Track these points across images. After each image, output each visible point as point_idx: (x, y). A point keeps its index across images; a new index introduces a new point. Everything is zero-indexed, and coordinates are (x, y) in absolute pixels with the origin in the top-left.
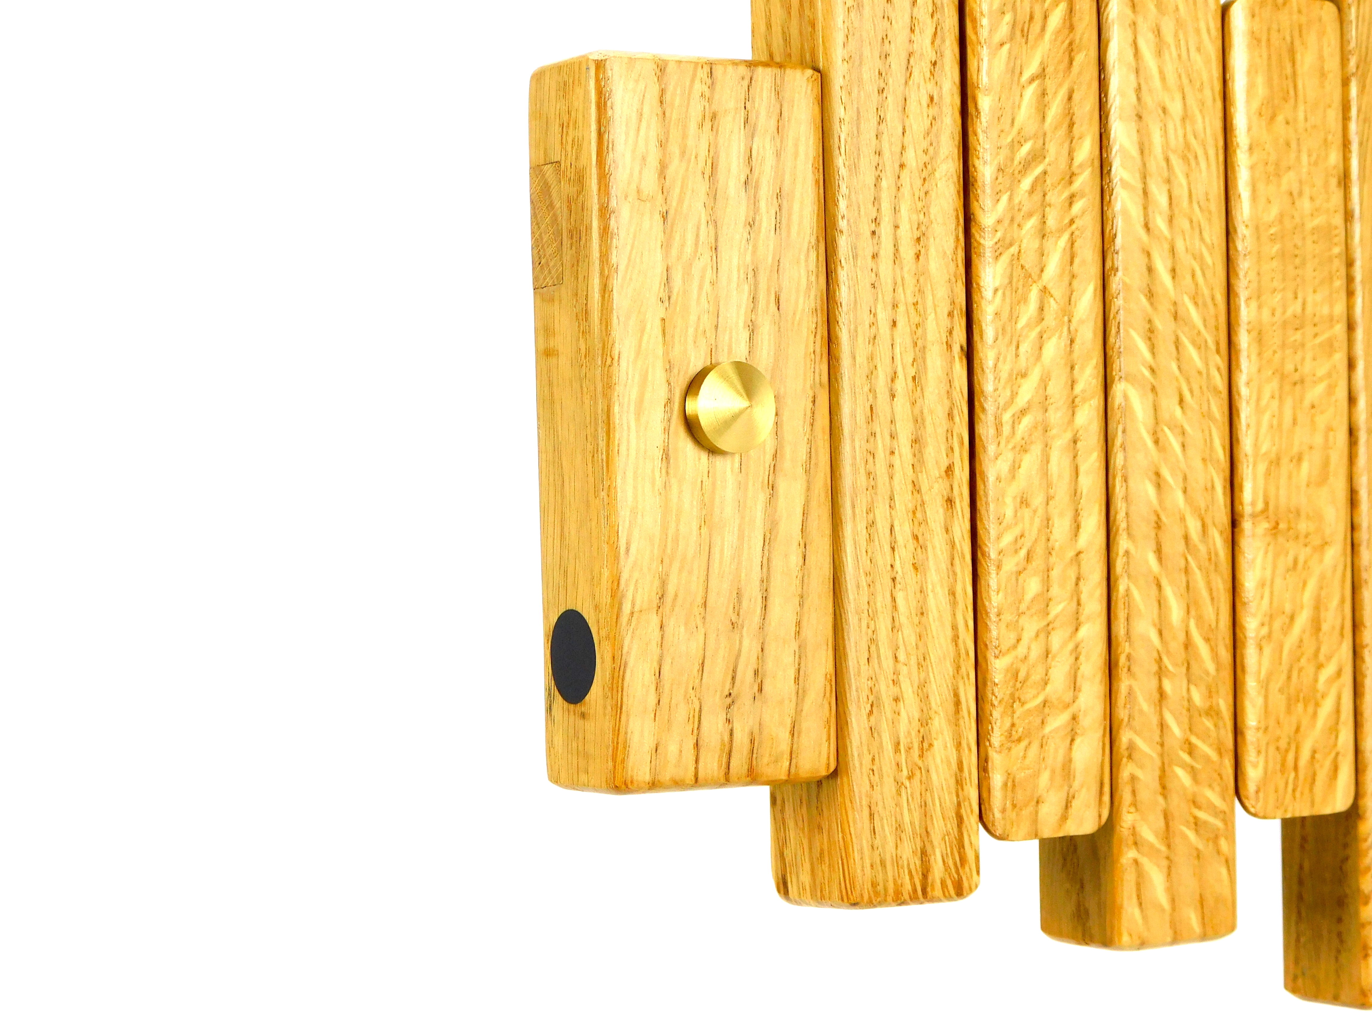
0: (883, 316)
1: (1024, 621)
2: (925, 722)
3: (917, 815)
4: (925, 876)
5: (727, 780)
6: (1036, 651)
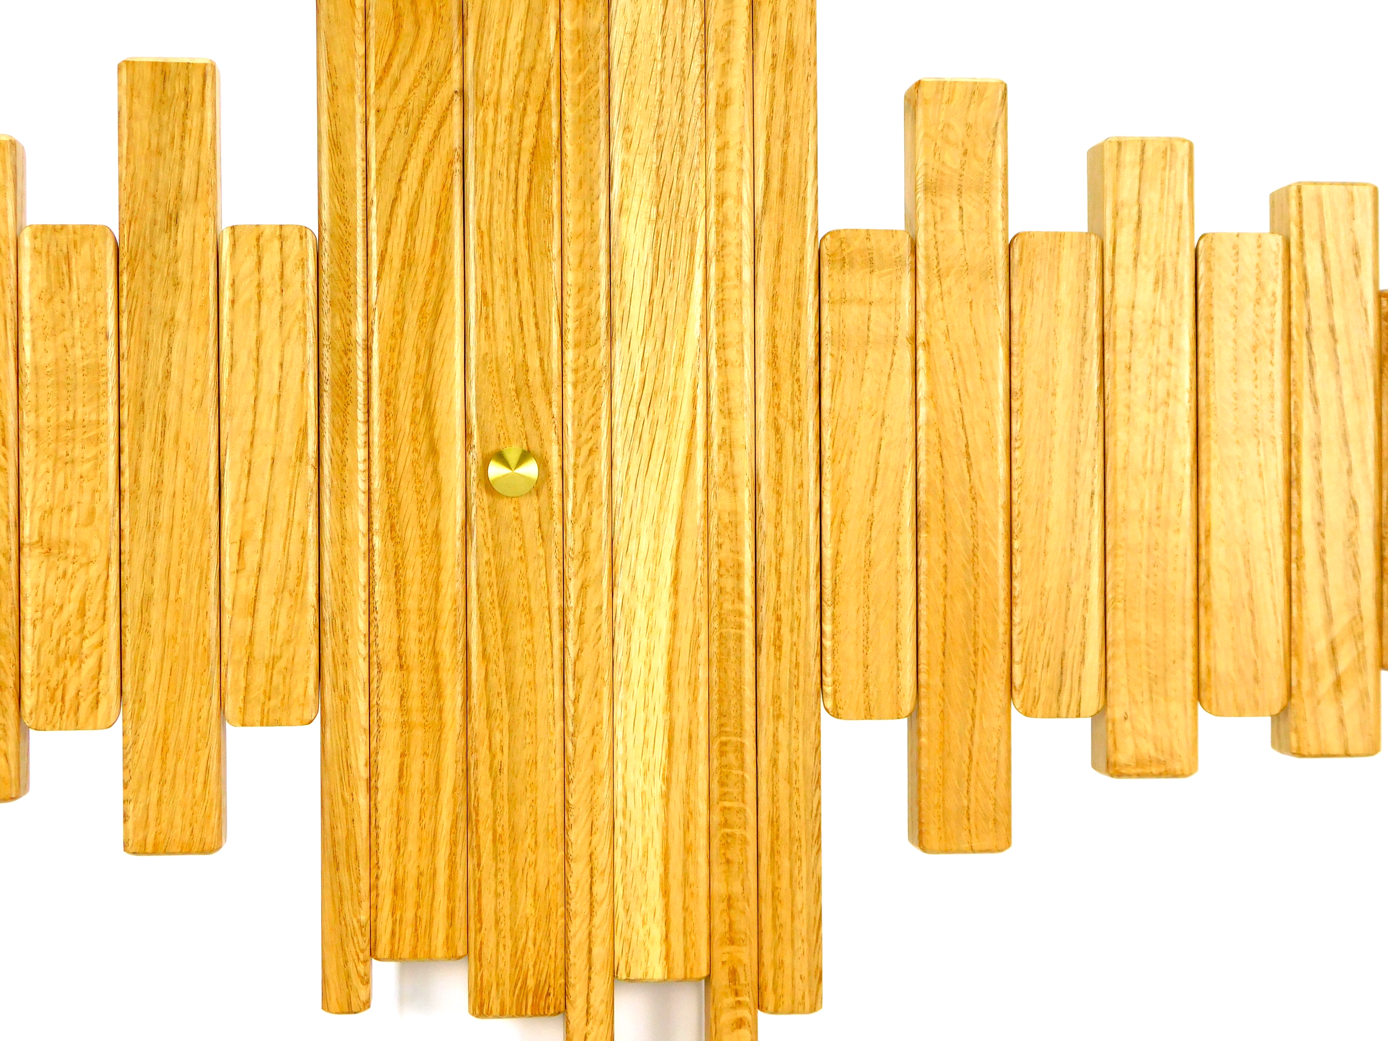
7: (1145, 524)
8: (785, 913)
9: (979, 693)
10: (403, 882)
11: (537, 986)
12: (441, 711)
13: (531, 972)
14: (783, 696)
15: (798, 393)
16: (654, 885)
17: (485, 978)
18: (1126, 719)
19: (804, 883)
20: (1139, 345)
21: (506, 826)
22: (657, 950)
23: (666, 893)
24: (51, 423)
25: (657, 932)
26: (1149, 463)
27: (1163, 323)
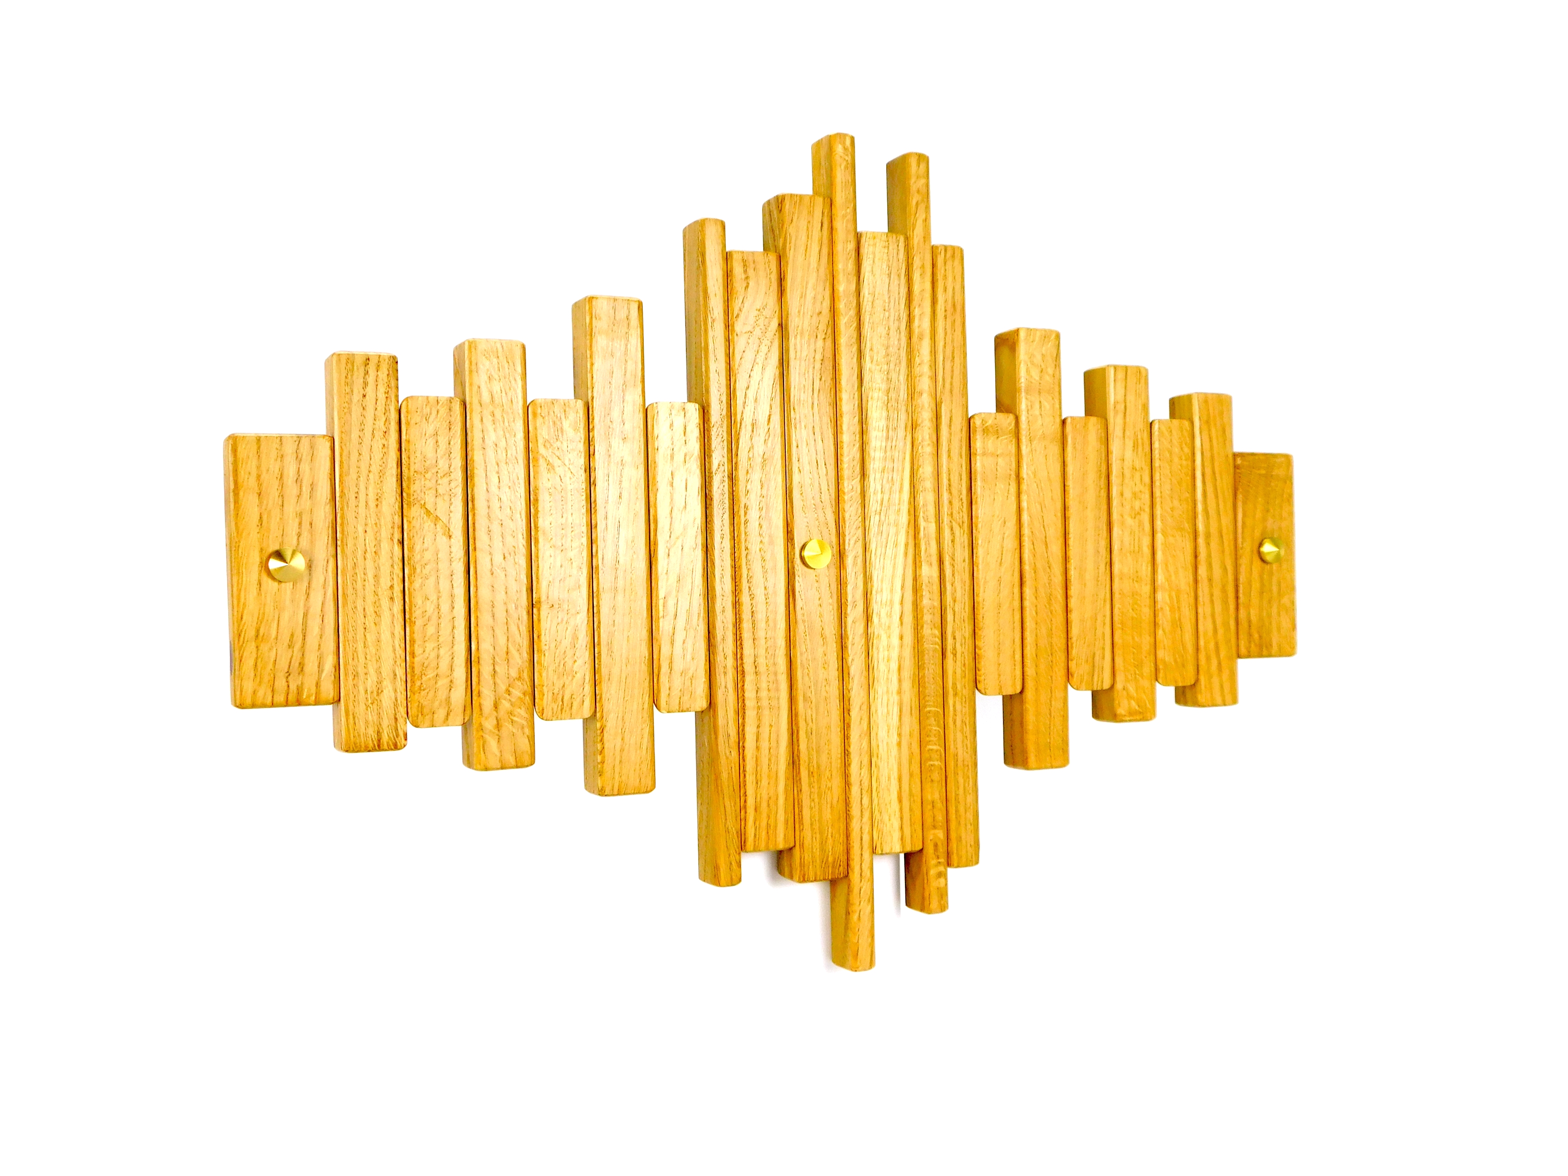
0: (361, 529)
1: (427, 644)
2: (380, 682)
3: (375, 718)
4: (379, 741)
5: (287, 704)
6: (433, 655)
7: (1131, 581)
8: (962, 809)
9: (1054, 678)
10: (760, 805)
11: (834, 862)
12: (778, 698)
13: (830, 854)
14: (957, 683)
15: (961, 507)
16: (894, 796)
17: (806, 858)
18: (1124, 689)
19: (971, 791)
20: (1126, 481)
21: (815, 766)
22: (896, 835)
23: (900, 801)
24: (552, 525)
25: (896, 824)
26: (1132, 548)
27: (1138, 469)
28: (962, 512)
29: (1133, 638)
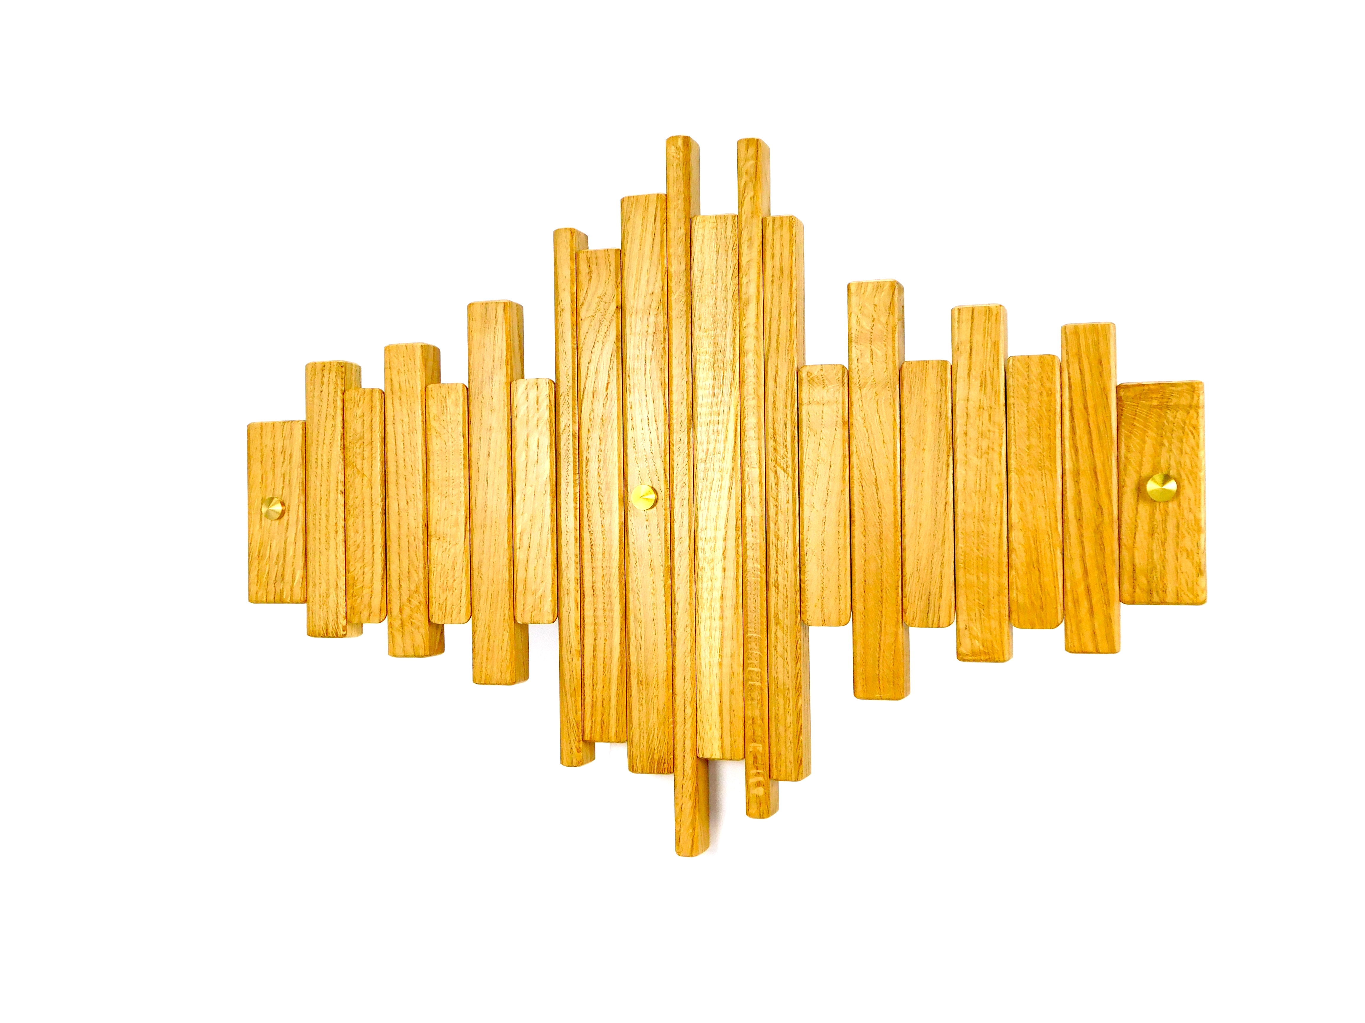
0: (318, 484)
1: (357, 564)
2: (328, 590)
3: (325, 613)
4: (327, 630)
5: (275, 602)
6: (361, 572)
28: (787, 457)
29: (978, 578)
